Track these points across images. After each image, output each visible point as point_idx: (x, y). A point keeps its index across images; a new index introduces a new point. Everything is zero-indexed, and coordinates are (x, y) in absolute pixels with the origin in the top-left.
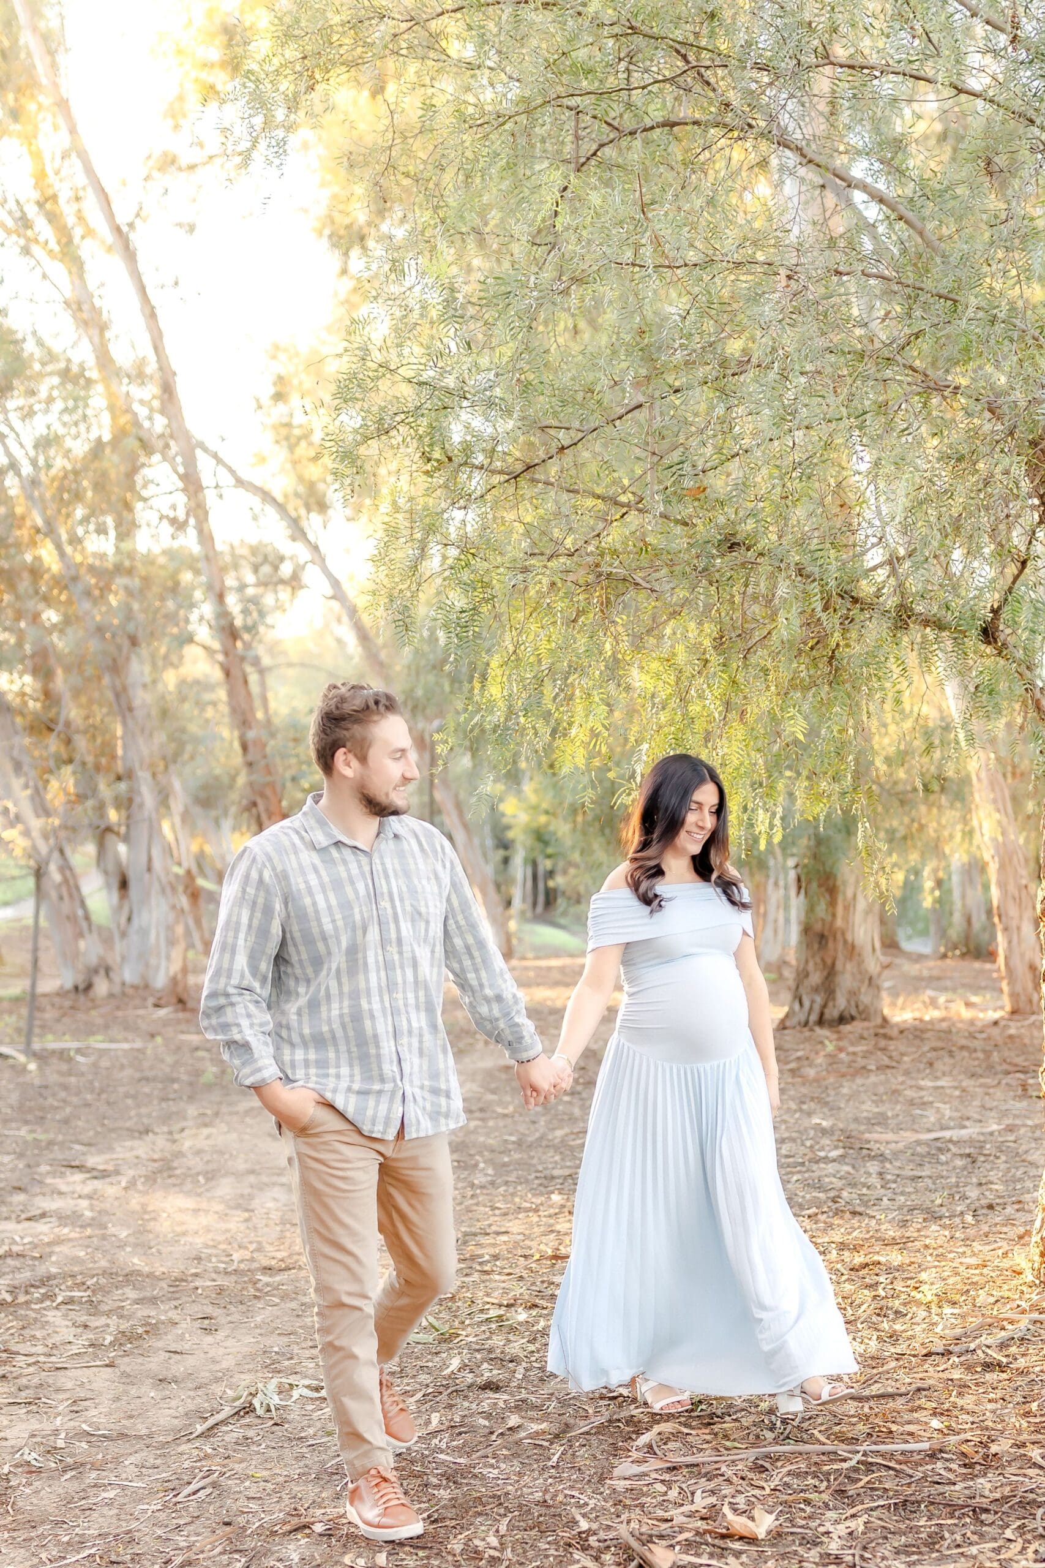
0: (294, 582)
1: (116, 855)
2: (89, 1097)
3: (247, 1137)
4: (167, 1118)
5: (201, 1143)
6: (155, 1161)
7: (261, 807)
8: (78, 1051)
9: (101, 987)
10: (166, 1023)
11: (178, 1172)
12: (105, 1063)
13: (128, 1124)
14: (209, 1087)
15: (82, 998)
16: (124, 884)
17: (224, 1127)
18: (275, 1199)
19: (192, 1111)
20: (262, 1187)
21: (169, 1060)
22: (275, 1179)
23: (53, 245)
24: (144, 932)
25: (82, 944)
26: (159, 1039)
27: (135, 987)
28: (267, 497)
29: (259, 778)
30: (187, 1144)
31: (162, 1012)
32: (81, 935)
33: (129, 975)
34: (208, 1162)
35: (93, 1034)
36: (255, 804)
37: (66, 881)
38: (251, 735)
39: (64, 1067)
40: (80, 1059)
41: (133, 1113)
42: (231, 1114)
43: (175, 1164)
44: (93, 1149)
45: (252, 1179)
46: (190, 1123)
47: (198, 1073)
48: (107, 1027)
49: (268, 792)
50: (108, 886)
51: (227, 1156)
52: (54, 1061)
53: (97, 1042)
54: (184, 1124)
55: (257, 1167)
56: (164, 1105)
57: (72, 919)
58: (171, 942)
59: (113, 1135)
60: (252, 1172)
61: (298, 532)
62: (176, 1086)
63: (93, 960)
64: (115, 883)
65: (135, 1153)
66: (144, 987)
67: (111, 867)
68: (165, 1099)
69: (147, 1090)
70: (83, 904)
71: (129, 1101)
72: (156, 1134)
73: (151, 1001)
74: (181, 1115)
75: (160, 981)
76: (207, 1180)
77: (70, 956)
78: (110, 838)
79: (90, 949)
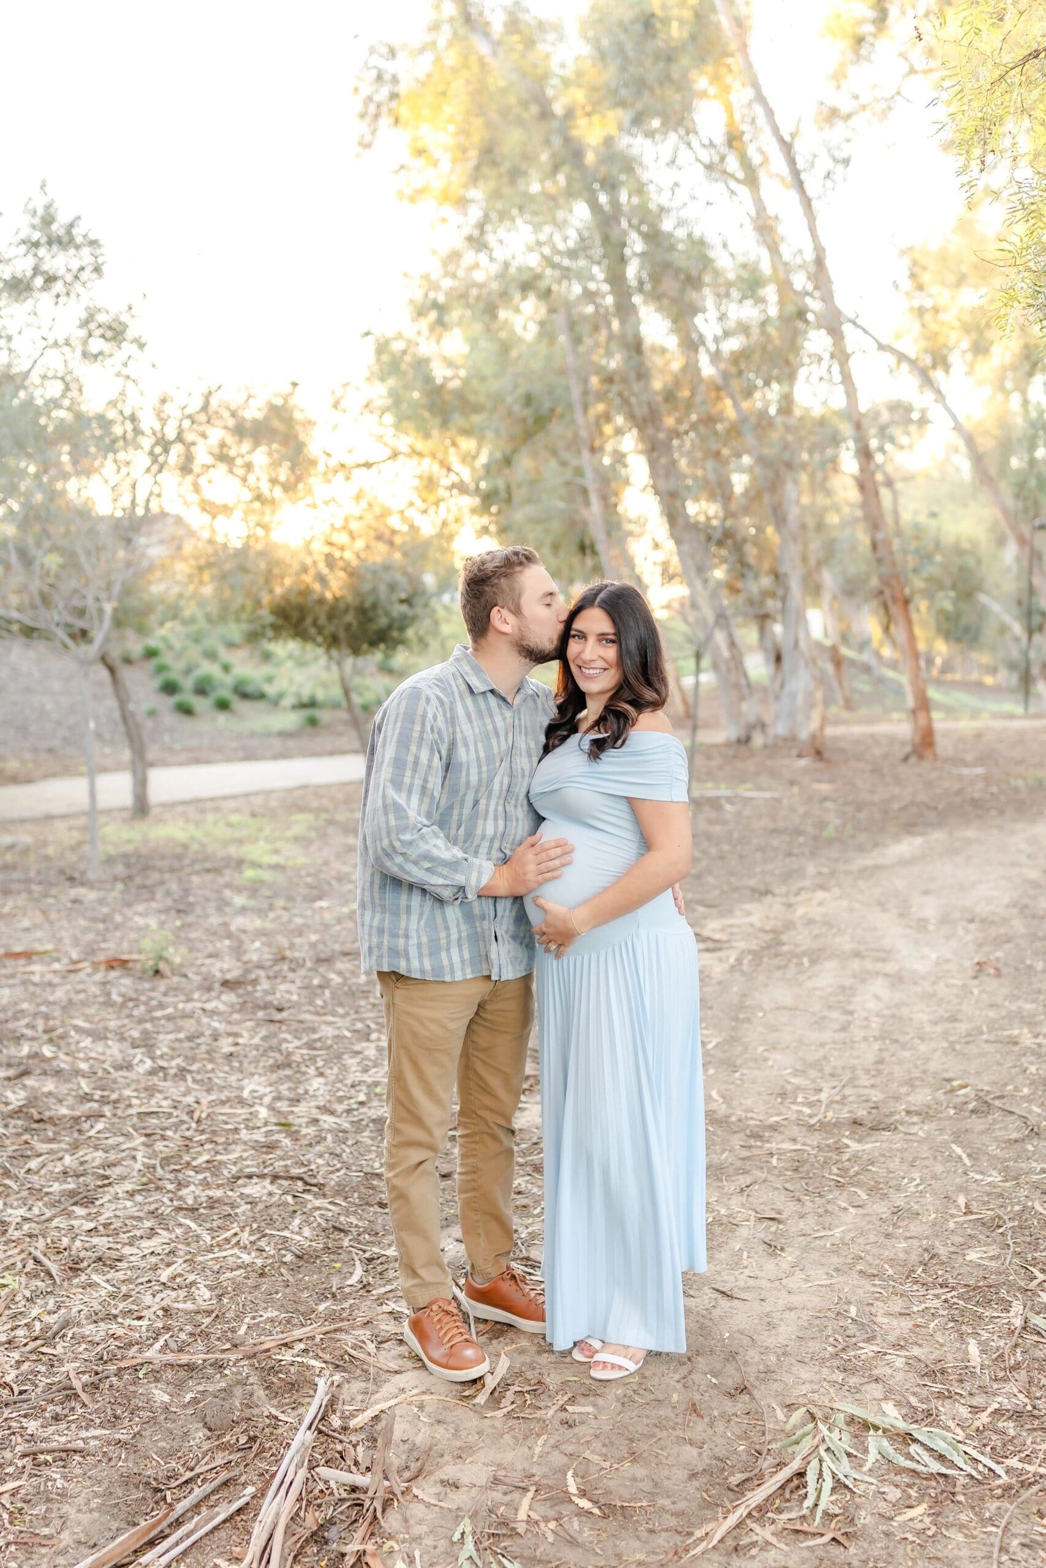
0: (923, 421)
1: (773, 634)
2: (726, 847)
3: (857, 905)
4: (787, 877)
5: (815, 912)
6: (766, 932)
7: (888, 594)
8: (729, 800)
9: (758, 740)
10: (805, 771)
11: (785, 948)
12: (747, 812)
13: (752, 883)
14: (830, 842)
15: (743, 749)
16: (778, 659)
17: (836, 891)
18: (877, 998)
19: (811, 869)
20: (863, 978)
21: (801, 810)
22: (879, 966)
23: (740, 175)
24: (793, 696)
25: (744, 706)
26: (795, 789)
27: (785, 740)
28: (902, 357)
29: (885, 570)
30: (800, 911)
31: (803, 762)
32: (742, 698)
33: (780, 729)
34: (817, 936)
35: (743, 781)
36: (881, 593)
37: (733, 657)
38: (880, 536)
39: (713, 815)
40: (728, 807)
41: (758, 869)
42: (847, 873)
43: (784, 938)
44: (714, 911)
45: (855, 965)
46: (807, 883)
47: (822, 825)
48: (757, 774)
49: (894, 582)
50: (767, 660)
51: (835, 930)
52: (707, 808)
53: (745, 791)
54: (800, 884)
55: (862, 948)
56: (788, 860)
57: (737, 686)
58: (812, 705)
59: (736, 895)
60: (857, 954)
61: (927, 381)
62: (801, 839)
63: (751, 718)
64: (772, 657)
65: (749, 919)
66: (791, 739)
67: (769, 644)
68: (790, 854)
69: (775, 843)
70: (745, 675)
71: (759, 855)
72: (774, 895)
73: (794, 752)
74: (800, 873)
75: (804, 735)
76: (813, 962)
77: (735, 715)
78: (768, 622)
79: (750, 709)
